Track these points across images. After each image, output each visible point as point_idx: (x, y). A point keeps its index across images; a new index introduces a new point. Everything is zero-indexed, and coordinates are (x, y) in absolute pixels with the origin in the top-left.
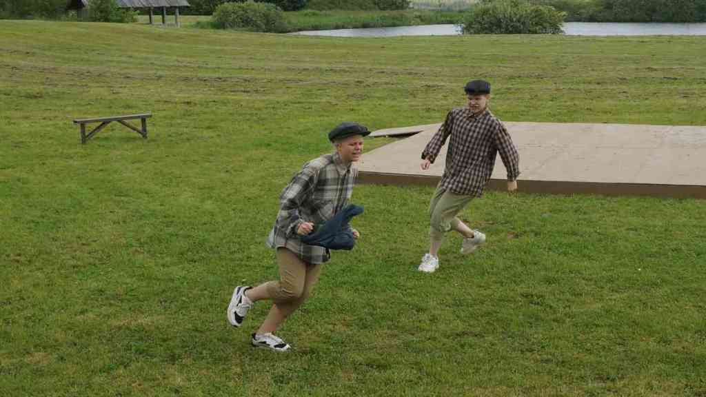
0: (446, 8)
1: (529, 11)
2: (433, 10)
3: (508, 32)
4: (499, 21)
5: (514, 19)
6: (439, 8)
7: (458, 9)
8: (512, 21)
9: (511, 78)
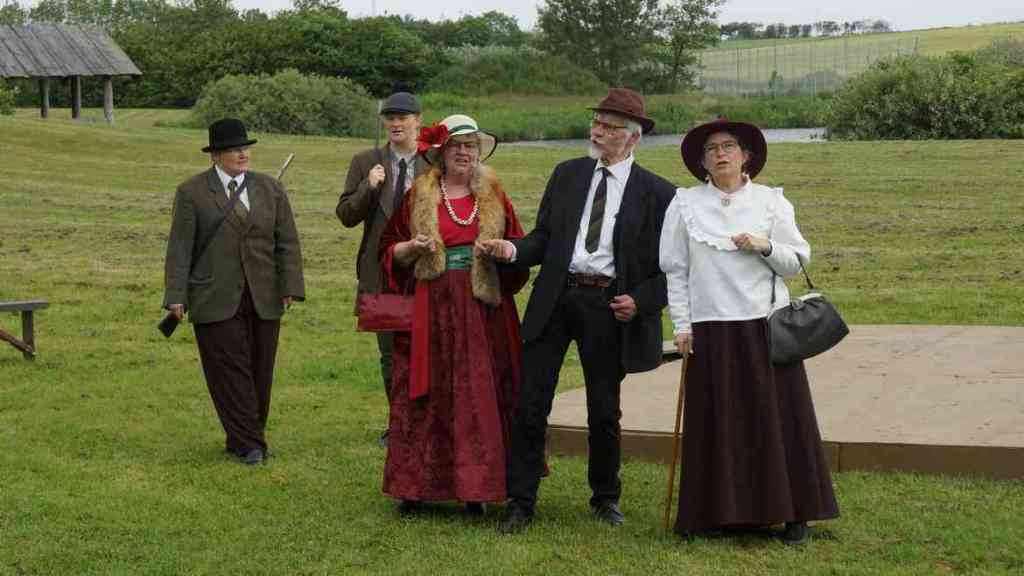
0: (785, 91)
1: (1001, 84)
2: (750, 96)
3: (945, 134)
4: (924, 109)
5: (962, 108)
6: (767, 90)
7: (816, 90)
8: (957, 111)
9: (953, 232)
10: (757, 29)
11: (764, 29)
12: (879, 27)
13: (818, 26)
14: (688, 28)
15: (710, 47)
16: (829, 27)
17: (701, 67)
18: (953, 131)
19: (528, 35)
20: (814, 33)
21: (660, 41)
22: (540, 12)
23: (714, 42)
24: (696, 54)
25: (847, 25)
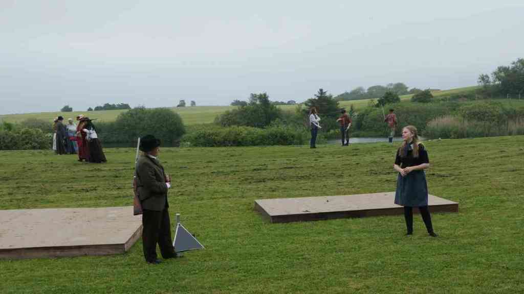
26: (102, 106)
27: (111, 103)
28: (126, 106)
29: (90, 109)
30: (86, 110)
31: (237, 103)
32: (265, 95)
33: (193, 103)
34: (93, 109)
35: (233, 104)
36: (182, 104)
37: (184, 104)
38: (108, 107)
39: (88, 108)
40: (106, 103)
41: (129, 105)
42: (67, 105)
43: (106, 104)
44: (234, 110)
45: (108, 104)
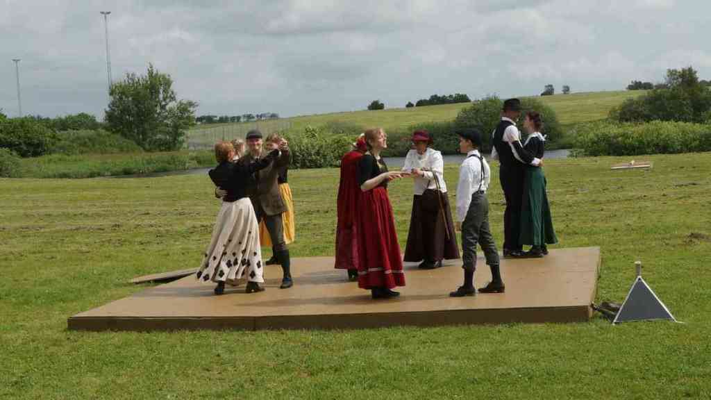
1: (329, 141)
5: (312, 152)
8: (310, 155)
9: (309, 213)
10: (215, 119)
11: (218, 118)
12: (274, 116)
13: (244, 116)
14: (180, 118)
15: (190, 127)
16: (249, 117)
17: (187, 137)
18: (308, 164)
19: (101, 124)
20: (242, 120)
21: (167, 125)
22: (106, 112)
23: (193, 125)
24: (185, 132)
25: (257, 116)
26: (428, 98)
27: (440, 95)
28: (462, 99)
29: (410, 105)
30: (404, 106)
31: (637, 86)
32: (690, 70)
33: (566, 89)
34: (415, 104)
35: (631, 88)
36: (549, 92)
37: (553, 90)
38: (436, 101)
39: (407, 103)
40: (434, 94)
41: (468, 95)
42: (376, 100)
43: (432, 97)
44: (640, 97)
45: (436, 96)
